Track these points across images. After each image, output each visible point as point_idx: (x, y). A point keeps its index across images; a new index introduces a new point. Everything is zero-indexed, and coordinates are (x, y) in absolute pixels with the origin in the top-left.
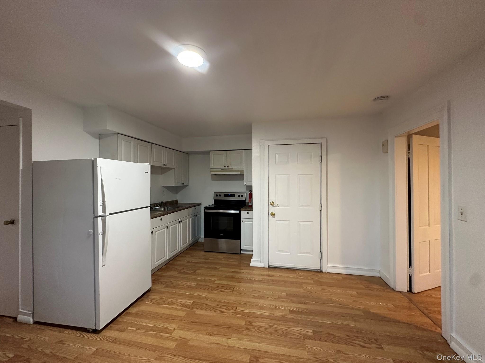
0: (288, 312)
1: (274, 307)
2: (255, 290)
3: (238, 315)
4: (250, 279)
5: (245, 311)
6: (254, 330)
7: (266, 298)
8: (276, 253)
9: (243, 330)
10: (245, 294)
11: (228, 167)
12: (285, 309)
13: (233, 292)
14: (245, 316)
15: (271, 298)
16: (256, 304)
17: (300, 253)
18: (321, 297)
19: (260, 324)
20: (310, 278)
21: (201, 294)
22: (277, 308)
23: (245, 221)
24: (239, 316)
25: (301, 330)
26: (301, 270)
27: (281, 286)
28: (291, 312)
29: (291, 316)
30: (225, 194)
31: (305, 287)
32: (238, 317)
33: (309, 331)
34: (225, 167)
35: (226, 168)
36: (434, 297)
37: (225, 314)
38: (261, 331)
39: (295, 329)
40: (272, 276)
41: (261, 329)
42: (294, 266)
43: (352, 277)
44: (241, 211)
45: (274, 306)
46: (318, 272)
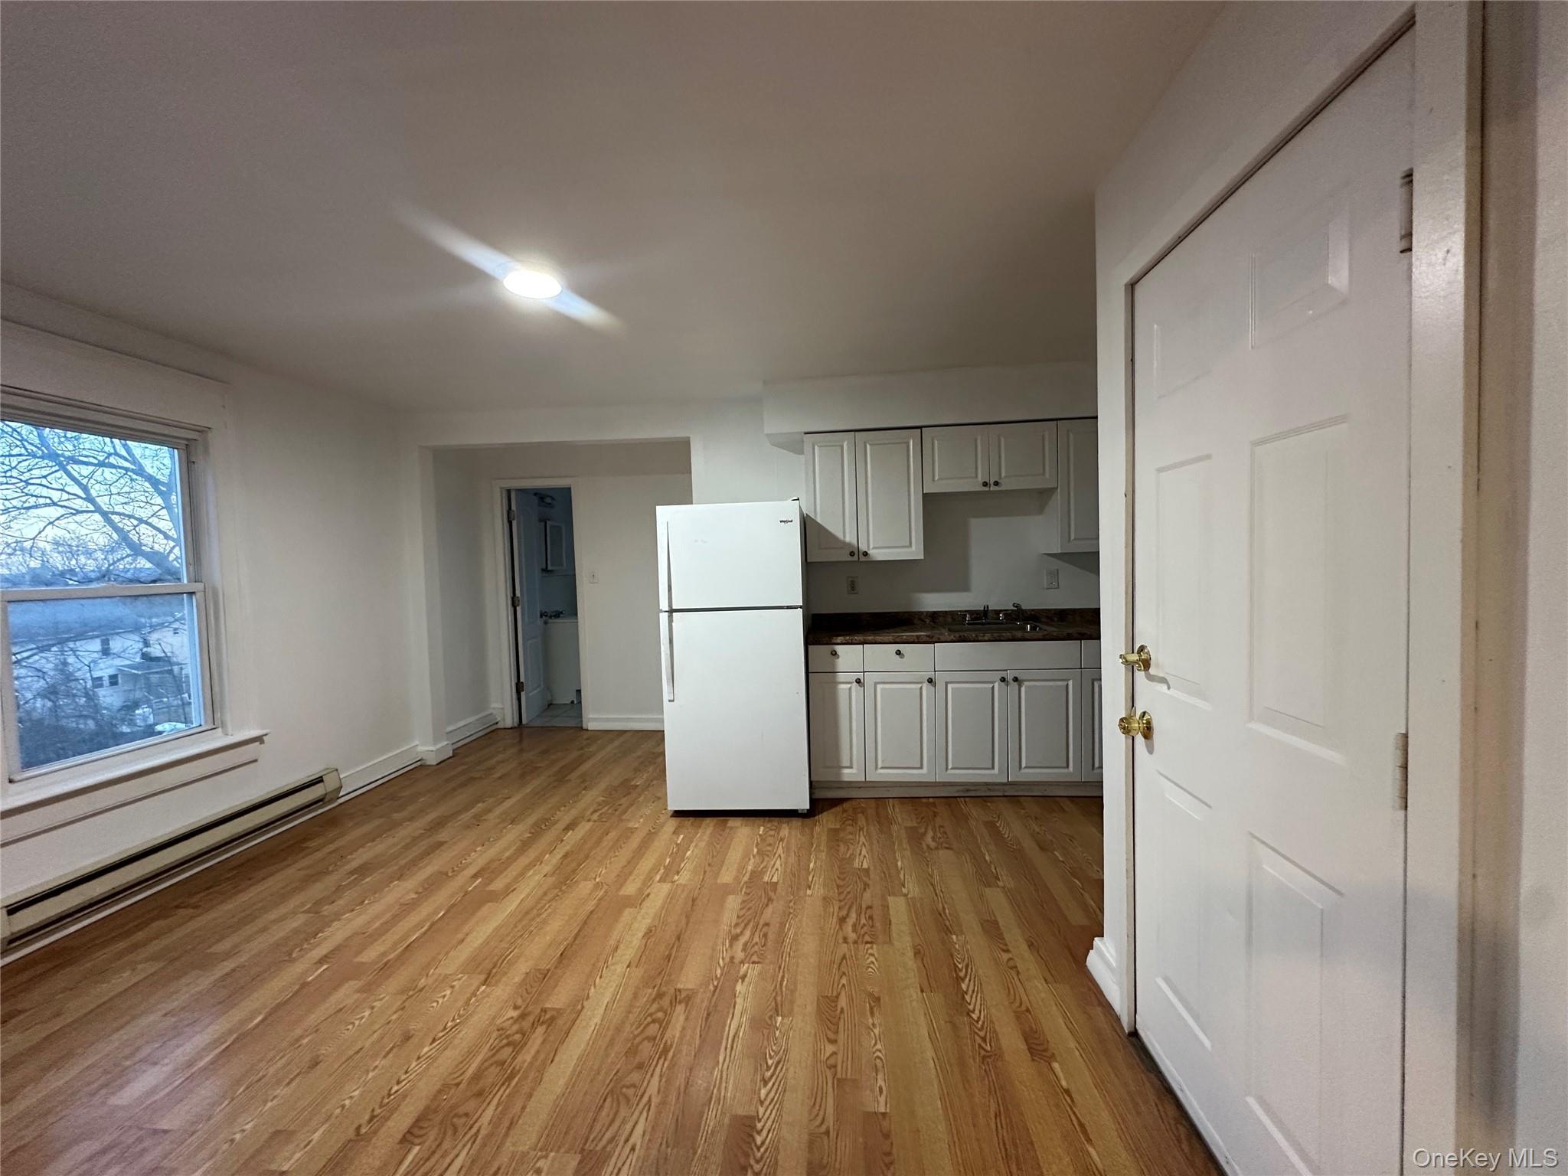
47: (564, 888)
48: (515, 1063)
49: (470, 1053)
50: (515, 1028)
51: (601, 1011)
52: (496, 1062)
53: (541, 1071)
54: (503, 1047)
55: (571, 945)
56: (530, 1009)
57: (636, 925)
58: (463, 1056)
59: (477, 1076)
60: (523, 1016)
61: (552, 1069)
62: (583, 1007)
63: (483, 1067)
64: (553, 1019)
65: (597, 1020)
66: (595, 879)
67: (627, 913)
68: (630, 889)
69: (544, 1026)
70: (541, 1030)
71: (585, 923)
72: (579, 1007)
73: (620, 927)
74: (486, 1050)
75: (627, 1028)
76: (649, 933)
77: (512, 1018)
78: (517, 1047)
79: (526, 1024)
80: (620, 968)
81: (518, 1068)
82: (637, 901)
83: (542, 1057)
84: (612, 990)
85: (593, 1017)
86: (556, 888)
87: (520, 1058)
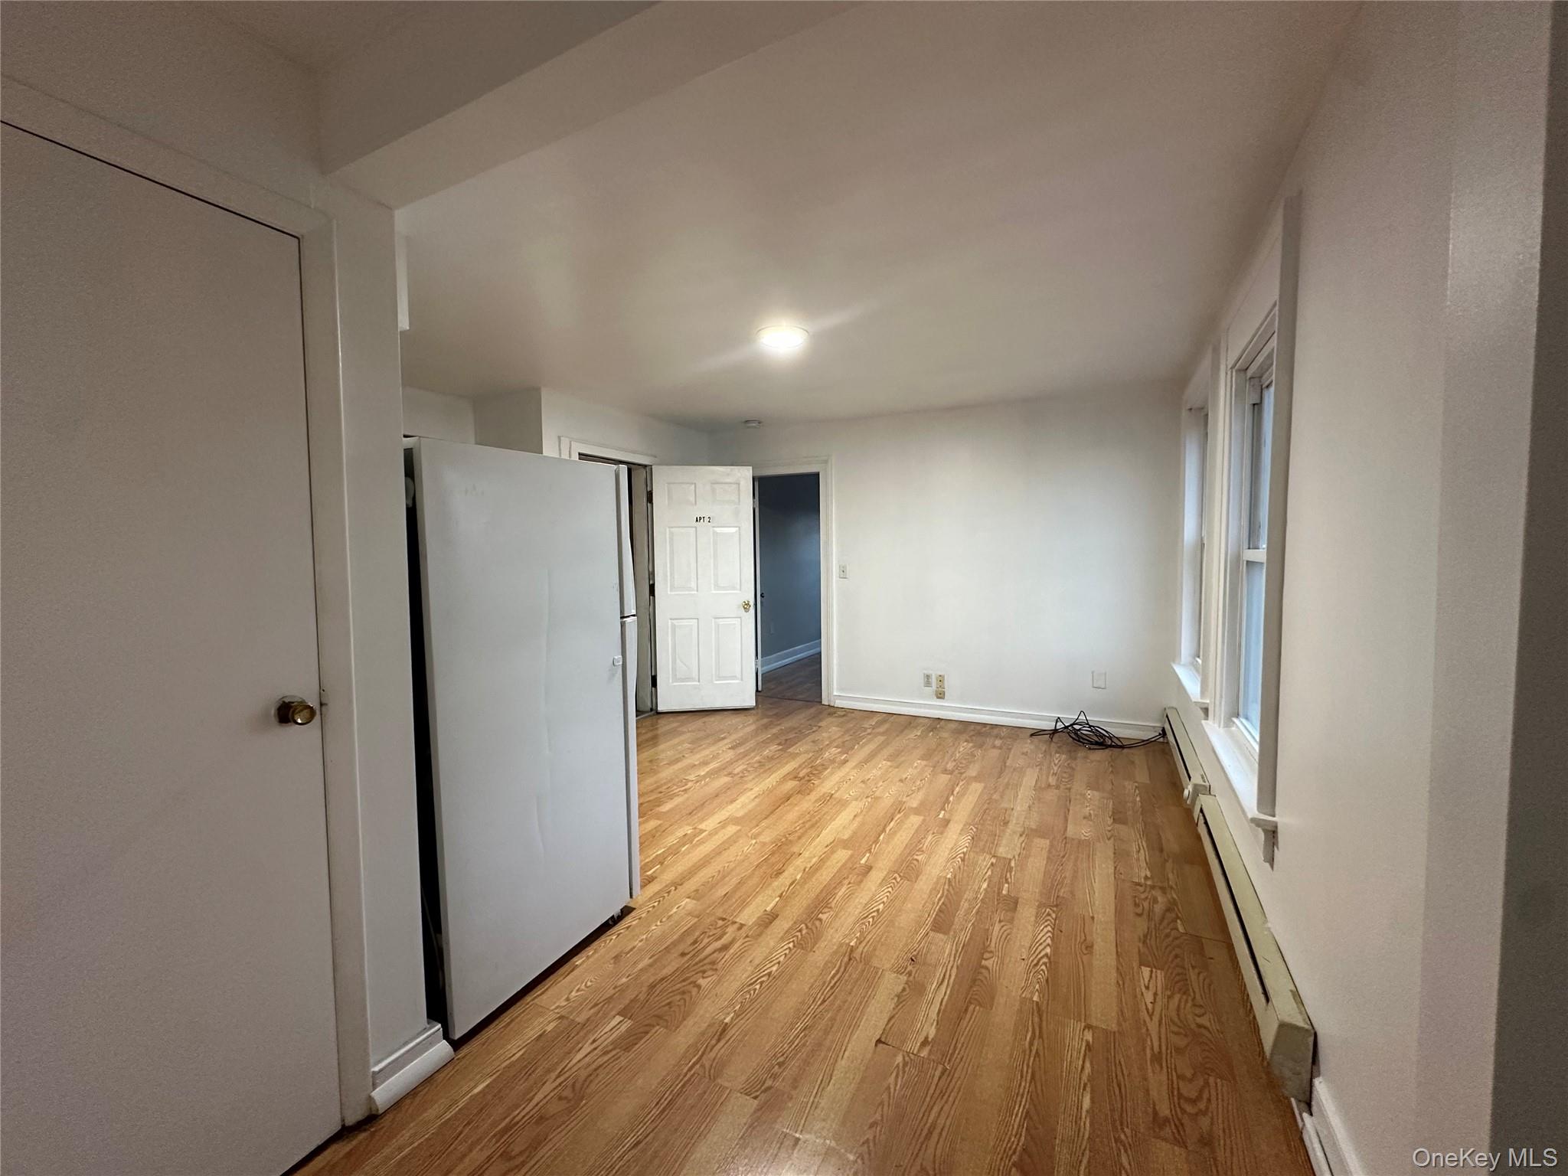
47: (784, 840)
55: (783, 803)
57: (739, 806)
66: (756, 843)
67: (741, 814)
68: (732, 829)
71: (772, 813)
73: (750, 807)
75: (762, 770)
76: (733, 801)
82: (732, 820)
86: (790, 841)
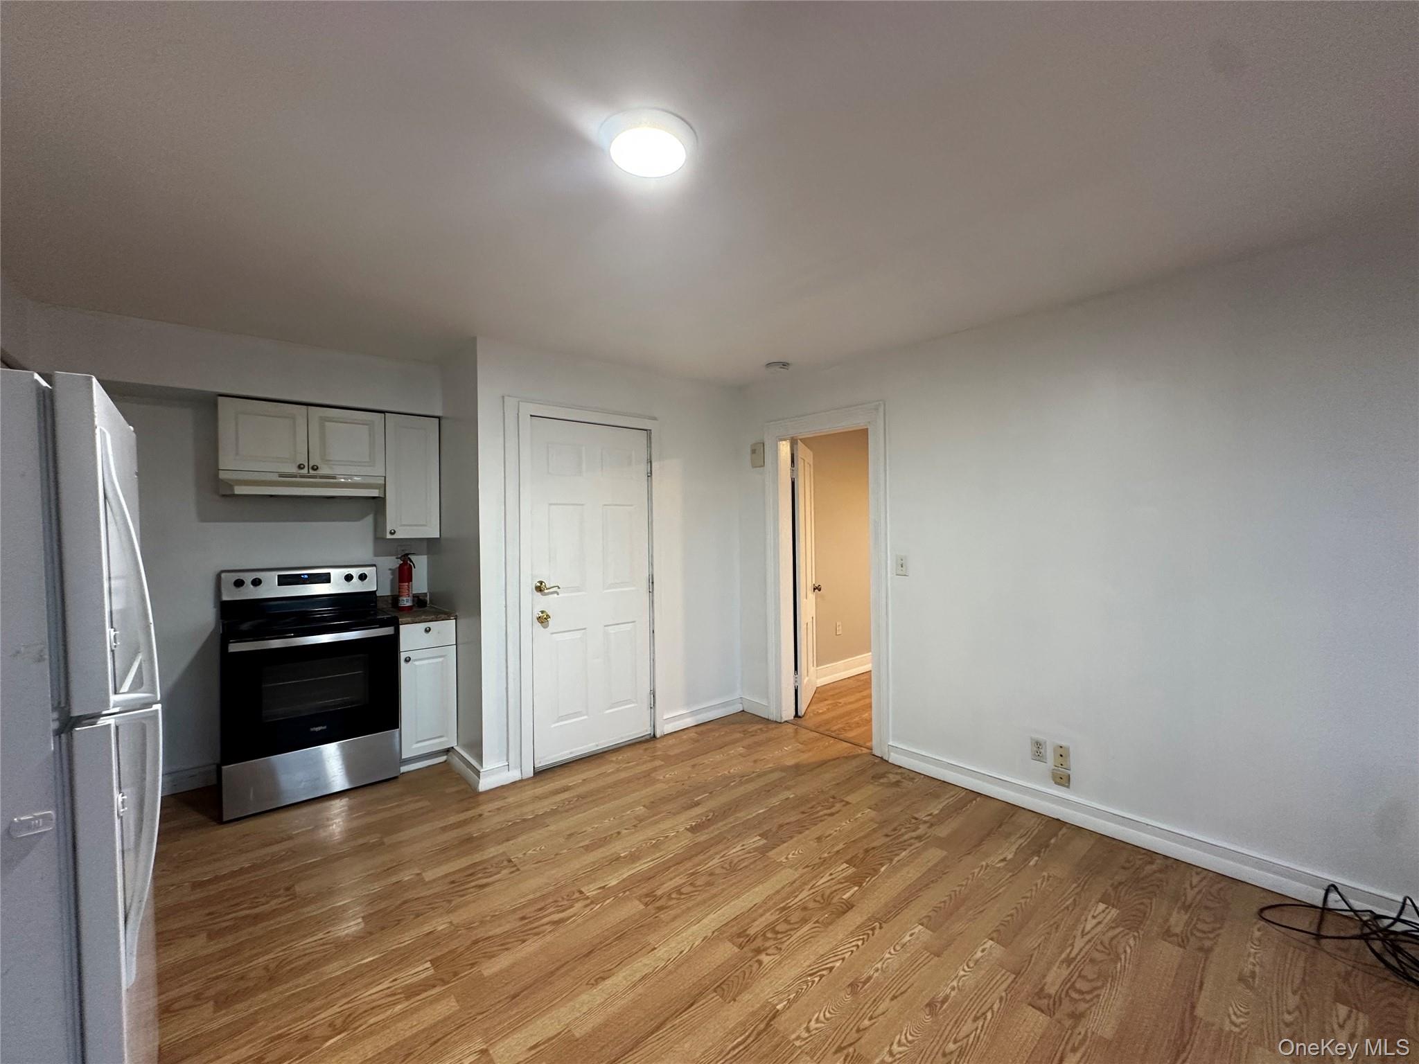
0: (689, 834)
1: (654, 842)
2: (571, 835)
3: (605, 901)
4: (525, 820)
5: (609, 886)
6: (674, 902)
7: (614, 836)
8: (553, 726)
9: (657, 915)
10: (557, 854)
11: (315, 468)
12: (678, 832)
13: (522, 869)
14: (625, 892)
15: (626, 829)
16: (611, 857)
17: (611, 708)
18: (706, 780)
19: (670, 885)
20: (649, 758)
21: (427, 928)
22: (662, 838)
23: (416, 660)
24: (608, 901)
25: (743, 845)
26: (612, 750)
27: (615, 799)
28: (692, 829)
29: (702, 837)
30: (279, 576)
31: (662, 778)
32: (611, 905)
33: (755, 841)
34: (300, 467)
35: (305, 471)
36: (822, 713)
37: (574, 921)
38: (690, 893)
39: (735, 851)
40: (566, 789)
41: (683, 890)
42: (597, 746)
43: (709, 727)
44: (401, 626)
45: (654, 839)
46: (647, 741)
48: (778, 916)
49: (806, 941)
50: (768, 944)
51: (705, 921)
52: (790, 924)
53: (764, 902)
54: (782, 933)
56: (751, 955)
58: (810, 942)
59: (804, 921)
60: (758, 951)
61: (758, 900)
62: (713, 932)
63: (800, 924)
64: (739, 935)
65: (712, 916)
69: (748, 932)
70: (752, 932)
72: (716, 933)
74: (795, 937)
77: (767, 954)
78: (772, 927)
79: (758, 943)
80: (662, 952)
81: (778, 912)
83: (761, 911)
84: (684, 934)
85: (712, 920)
87: (774, 917)
